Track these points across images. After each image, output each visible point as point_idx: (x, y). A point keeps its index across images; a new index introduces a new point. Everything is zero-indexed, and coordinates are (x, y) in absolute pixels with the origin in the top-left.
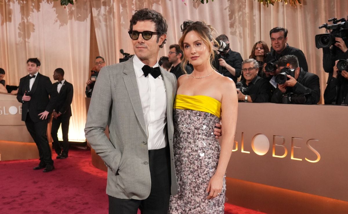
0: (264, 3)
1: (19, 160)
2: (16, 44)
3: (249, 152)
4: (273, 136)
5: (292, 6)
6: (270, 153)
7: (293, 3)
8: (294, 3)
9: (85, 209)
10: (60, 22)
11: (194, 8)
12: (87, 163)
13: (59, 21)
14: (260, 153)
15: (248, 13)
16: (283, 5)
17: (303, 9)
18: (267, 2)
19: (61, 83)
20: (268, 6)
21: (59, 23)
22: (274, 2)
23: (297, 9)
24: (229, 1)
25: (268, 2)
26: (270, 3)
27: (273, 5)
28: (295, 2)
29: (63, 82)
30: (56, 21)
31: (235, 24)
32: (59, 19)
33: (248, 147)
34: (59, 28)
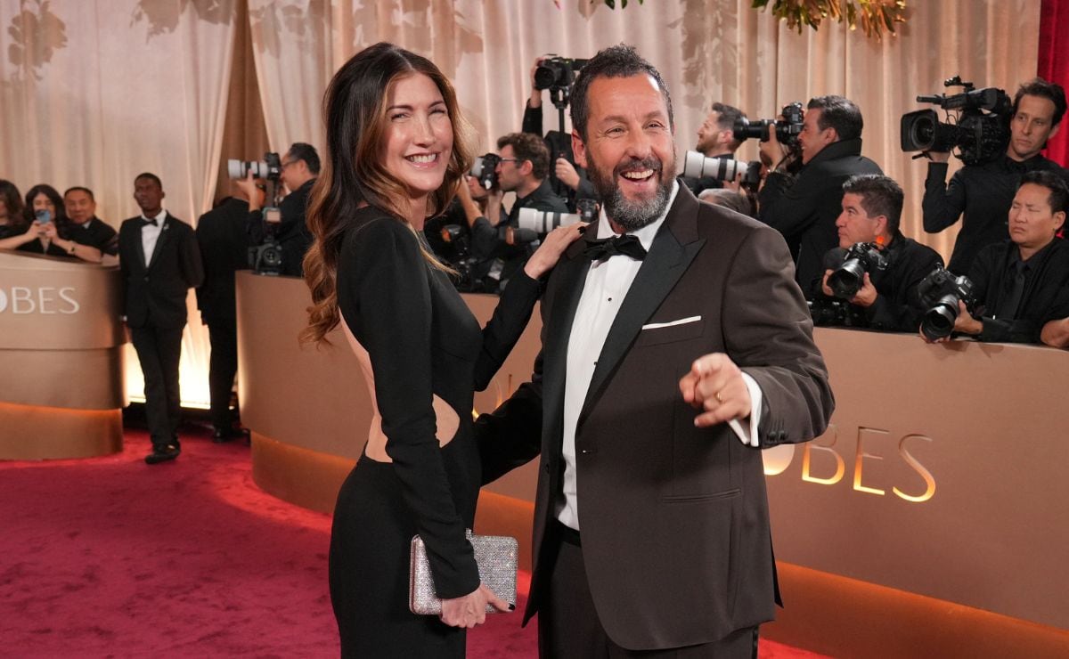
0: (789, 20)
5: (869, 36)
6: (794, 468)
7: (872, 27)
8: (876, 28)
9: (234, 623)
10: (151, 21)
11: (580, 16)
12: (238, 479)
13: (145, 17)
14: (769, 467)
15: (741, 45)
16: (843, 31)
17: (897, 46)
18: (799, 18)
20: (800, 32)
21: (145, 24)
22: (819, 20)
23: (881, 44)
24: (685, 4)
25: (802, 18)
26: (808, 22)
27: (815, 28)
28: (879, 26)
30: (139, 18)
31: (700, 76)
32: (146, 12)
34: (147, 42)
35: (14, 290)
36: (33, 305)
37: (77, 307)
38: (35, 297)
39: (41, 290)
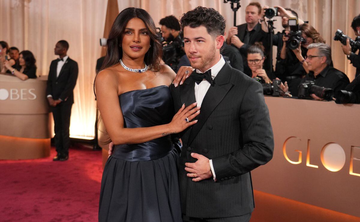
1: (6, 160)
2: (11, 8)
3: (317, 167)
4: (351, 146)
6: (345, 169)
12: (96, 168)
14: (333, 168)
19: (62, 60)
29: (65, 58)
33: (316, 160)
35: (11, 90)
36: (18, 96)
37: (35, 97)
38: (19, 93)
39: (22, 90)
